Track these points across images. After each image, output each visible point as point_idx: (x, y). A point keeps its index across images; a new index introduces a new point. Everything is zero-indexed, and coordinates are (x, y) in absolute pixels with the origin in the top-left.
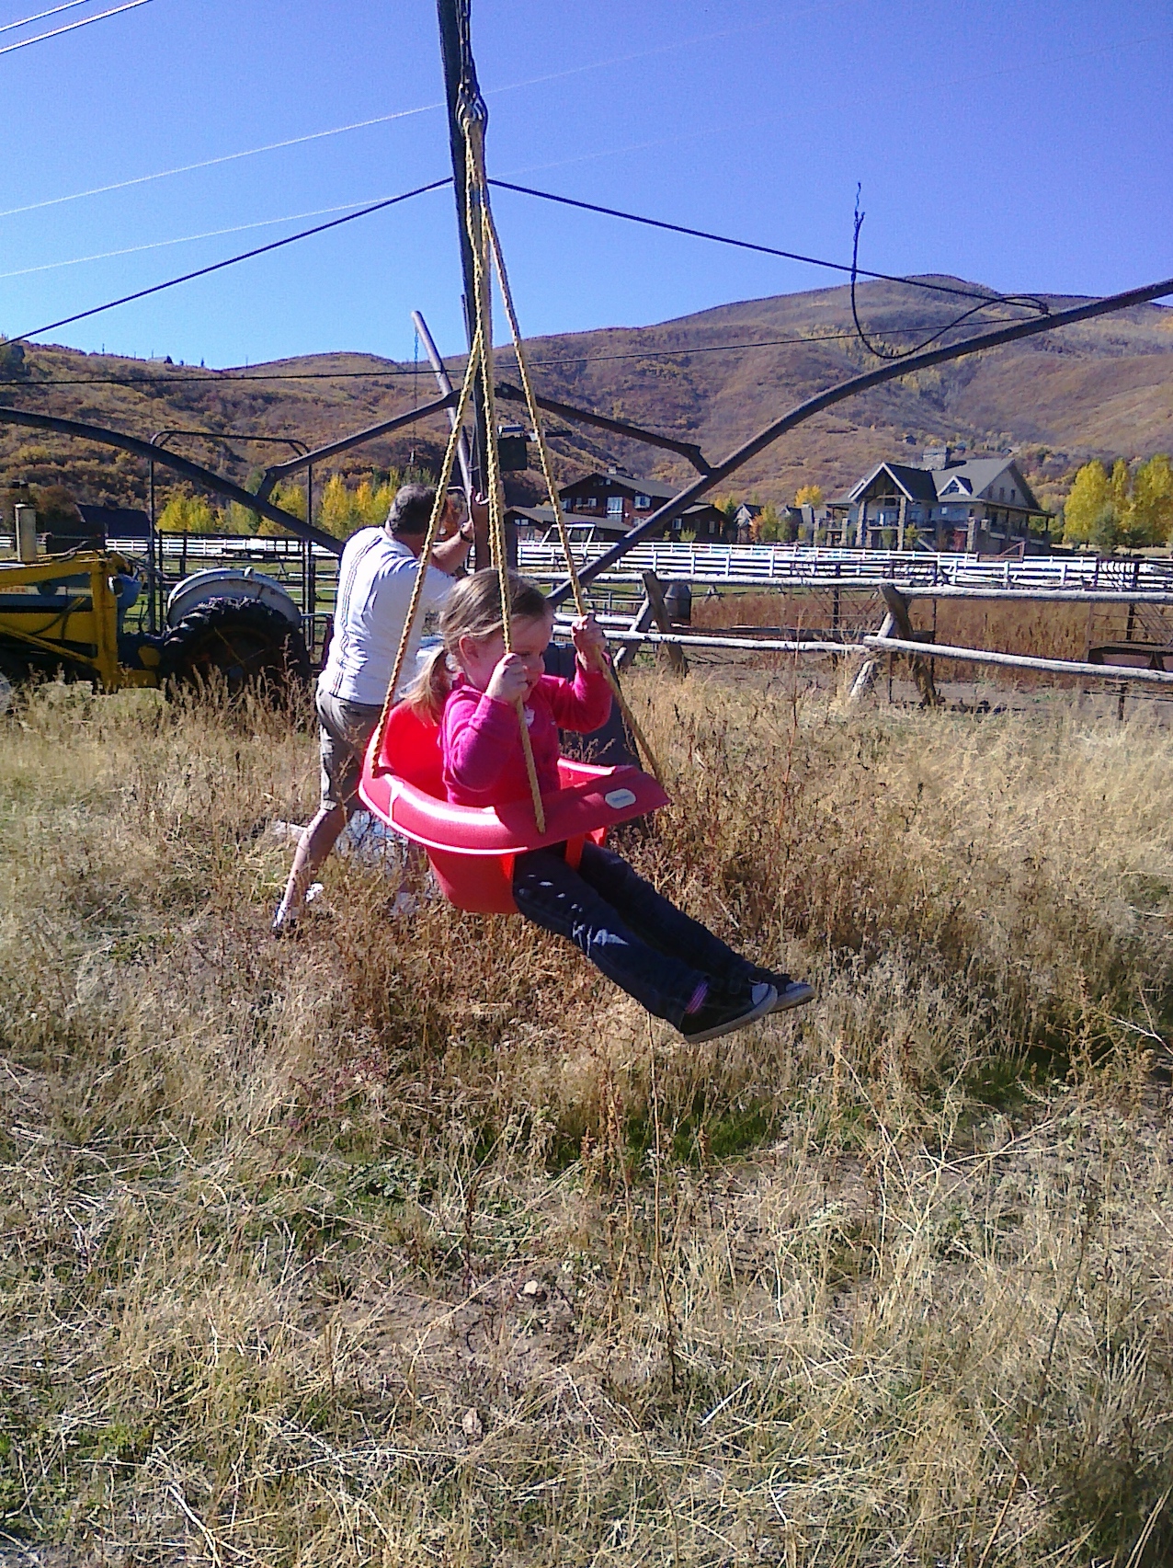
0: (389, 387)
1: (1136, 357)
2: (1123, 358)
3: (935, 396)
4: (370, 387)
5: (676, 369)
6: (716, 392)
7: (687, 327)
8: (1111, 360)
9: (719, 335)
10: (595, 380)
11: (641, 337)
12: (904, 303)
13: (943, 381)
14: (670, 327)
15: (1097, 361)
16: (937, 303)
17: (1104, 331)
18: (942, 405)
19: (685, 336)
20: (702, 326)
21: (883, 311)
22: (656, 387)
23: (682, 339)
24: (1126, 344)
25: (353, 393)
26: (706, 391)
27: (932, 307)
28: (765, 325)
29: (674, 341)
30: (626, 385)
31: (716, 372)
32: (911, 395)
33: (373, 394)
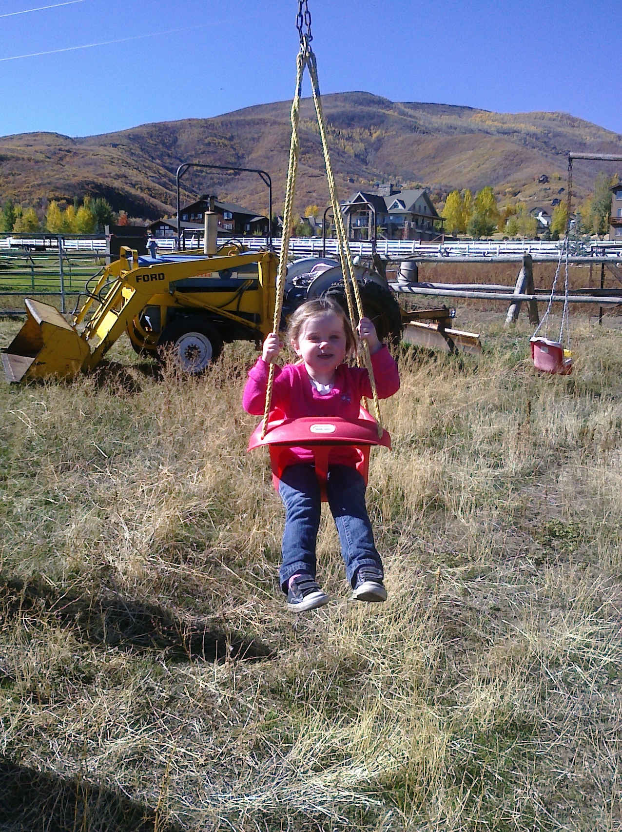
0: (69, 151)
1: (462, 136)
2: (455, 137)
3: (362, 157)
4: (58, 151)
5: (226, 142)
6: (249, 155)
7: (231, 119)
8: (450, 137)
9: (248, 123)
10: (182, 148)
11: (207, 125)
12: (344, 107)
13: (366, 149)
14: (223, 119)
15: (442, 138)
16: (360, 107)
17: (444, 122)
18: (366, 162)
19: (231, 124)
20: (239, 118)
21: (333, 111)
22: (216, 152)
23: (229, 125)
24: (456, 129)
25: (48, 155)
26: (243, 155)
27: (359, 109)
28: (273, 118)
29: (225, 127)
30: (200, 152)
31: (248, 144)
32: (350, 157)
33: (59, 156)
